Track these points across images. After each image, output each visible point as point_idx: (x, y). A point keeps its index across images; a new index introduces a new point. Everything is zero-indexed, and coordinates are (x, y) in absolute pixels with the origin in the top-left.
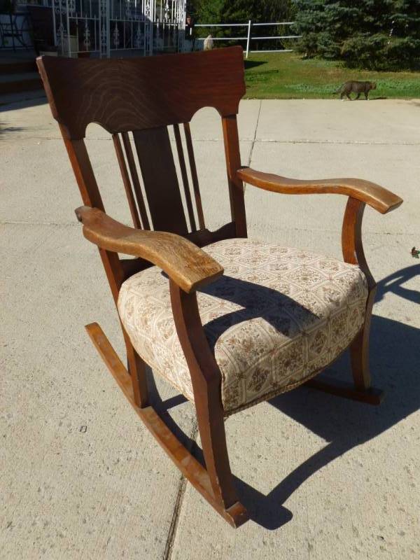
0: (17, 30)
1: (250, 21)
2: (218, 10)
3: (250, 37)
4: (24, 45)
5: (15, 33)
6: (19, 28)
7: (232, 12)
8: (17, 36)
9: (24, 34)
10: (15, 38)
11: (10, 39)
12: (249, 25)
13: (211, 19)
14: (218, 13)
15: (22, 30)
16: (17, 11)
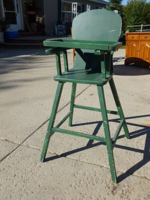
0: (62, 29)
1: (142, 25)
2: (133, 21)
3: (142, 30)
4: (64, 34)
5: (62, 30)
6: (63, 29)
7: (138, 22)
8: (62, 31)
9: (64, 30)
10: (62, 32)
11: (60, 32)
12: (142, 26)
13: (130, 24)
14: (133, 22)
15: (64, 29)
16: (63, 24)
